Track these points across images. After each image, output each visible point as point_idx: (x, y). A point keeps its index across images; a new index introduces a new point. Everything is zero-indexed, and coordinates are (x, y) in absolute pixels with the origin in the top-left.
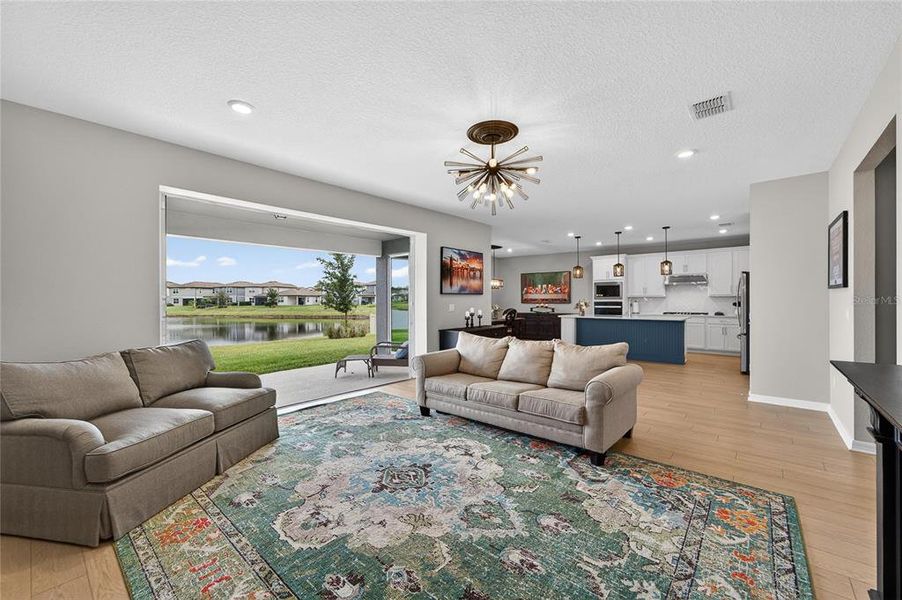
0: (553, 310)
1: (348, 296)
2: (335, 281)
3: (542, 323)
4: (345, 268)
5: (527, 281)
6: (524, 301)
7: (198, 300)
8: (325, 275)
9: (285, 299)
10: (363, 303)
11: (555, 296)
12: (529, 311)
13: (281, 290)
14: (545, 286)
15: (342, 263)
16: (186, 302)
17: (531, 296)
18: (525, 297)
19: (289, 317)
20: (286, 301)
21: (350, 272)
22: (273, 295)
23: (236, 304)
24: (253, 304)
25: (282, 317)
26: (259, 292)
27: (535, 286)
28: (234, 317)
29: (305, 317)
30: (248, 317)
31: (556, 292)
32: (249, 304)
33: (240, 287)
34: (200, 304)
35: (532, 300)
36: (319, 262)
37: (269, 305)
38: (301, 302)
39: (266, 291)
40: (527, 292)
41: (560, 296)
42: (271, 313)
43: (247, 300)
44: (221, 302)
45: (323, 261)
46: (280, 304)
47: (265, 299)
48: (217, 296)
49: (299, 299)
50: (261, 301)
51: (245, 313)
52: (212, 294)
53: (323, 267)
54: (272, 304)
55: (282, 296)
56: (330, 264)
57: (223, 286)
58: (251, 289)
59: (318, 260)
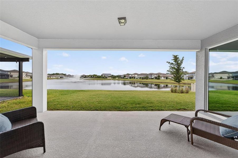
1: (180, 76)
2: (174, 70)
4: (179, 65)
7: (142, 77)
8: (170, 68)
10: (188, 79)
13: (161, 75)
15: (178, 63)
16: (140, 78)
19: (163, 83)
20: (163, 78)
21: (181, 66)
22: (159, 76)
23: (150, 79)
24: (154, 79)
25: (161, 83)
28: (149, 82)
29: (168, 83)
30: (152, 82)
32: (153, 79)
33: (151, 74)
34: (143, 78)
36: (168, 63)
37: (158, 79)
39: (157, 75)
42: (158, 81)
43: (153, 78)
44: (147, 78)
45: (169, 63)
46: (161, 79)
47: (157, 77)
48: (146, 77)
49: (166, 78)
50: (156, 78)
51: (152, 81)
52: (145, 76)
53: (169, 65)
54: (159, 79)
55: (162, 77)
56: (172, 63)
57: (147, 74)
58: (154, 75)
59: (167, 62)
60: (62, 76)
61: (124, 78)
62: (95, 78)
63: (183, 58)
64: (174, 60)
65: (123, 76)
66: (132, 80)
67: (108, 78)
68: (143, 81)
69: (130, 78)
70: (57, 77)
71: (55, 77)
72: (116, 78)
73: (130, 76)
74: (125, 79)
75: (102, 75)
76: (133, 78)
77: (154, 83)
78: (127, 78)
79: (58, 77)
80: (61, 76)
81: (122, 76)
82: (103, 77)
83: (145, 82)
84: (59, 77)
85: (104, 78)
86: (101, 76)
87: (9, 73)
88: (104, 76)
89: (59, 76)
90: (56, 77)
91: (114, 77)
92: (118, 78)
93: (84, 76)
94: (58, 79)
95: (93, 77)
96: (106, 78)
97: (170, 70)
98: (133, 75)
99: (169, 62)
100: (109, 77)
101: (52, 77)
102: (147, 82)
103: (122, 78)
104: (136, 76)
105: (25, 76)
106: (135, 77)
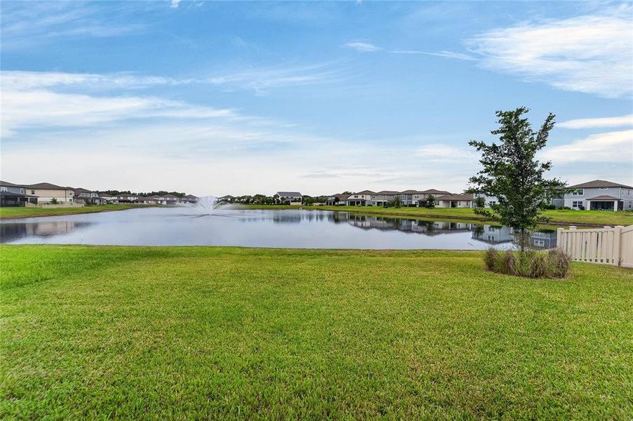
7: (385, 203)
9: (441, 203)
13: (437, 196)
16: (378, 203)
19: (443, 217)
20: (441, 204)
21: (534, 159)
22: (431, 200)
23: (406, 206)
24: (417, 206)
25: (438, 217)
26: (421, 197)
28: (404, 215)
29: (456, 218)
30: (413, 215)
32: (415, 206)
33: (410, 194)
34: (386, 205)
36: (474, 148)
37: (428, 207)
38: (454, 205)
39: (427, 197)
42: (429, 213)
43: (414, 203)
44: (397, 204)
45: (482, 145)
46: (436, 206)
47: (426, 202)
48: (395, 200)
49: (452, 203)
50: (422, 204)
51: (412, 212)
52: (392, 198)
53: (479, 155)
54: (431, 206)
55: (439, 201)
56: (494, 148)
57: (399, 194)
58: (416, 195)
59: (471, 144)
60: (171, 199)
61: (334, 204)
62: (258, 203)
63: (548, 121)
64: (503, 135)
65: (333, 198)
66: (355, 208)
67: (291, 204)
68: (387, 214)
69: (352, 203)
70: (159, 202)
71: (153, 203)
72: (315, 204)
73: (352, 197)
74: (338, 205)
75: (276, 196)
76: (358, 203)
77: (418, 219)
78: (343, 205)
79: (161, 201)
80: (168, 199)
81: (330, 199)
82: (278, 201)
83: (391, 214)
84: (165, 203)
85: (282, 204)
86: (273, 199)
87: (29, 193)
88: (282, 199)
89: (163, 199)
90: (157, 201)
91: (308, 201)
92: (319, 204)
93: (229, 199)
94: (160, 206)
95: (252, 202)
96: (288, 203)
97: (485, 175)
98: (360, 197)
99: (479, 141)
100: (295, 201)
101: (145, 202)
102: (397, 214)
103: (330, 204)
104: (368, 198)
105: (71, 200)
106: (363, 203)
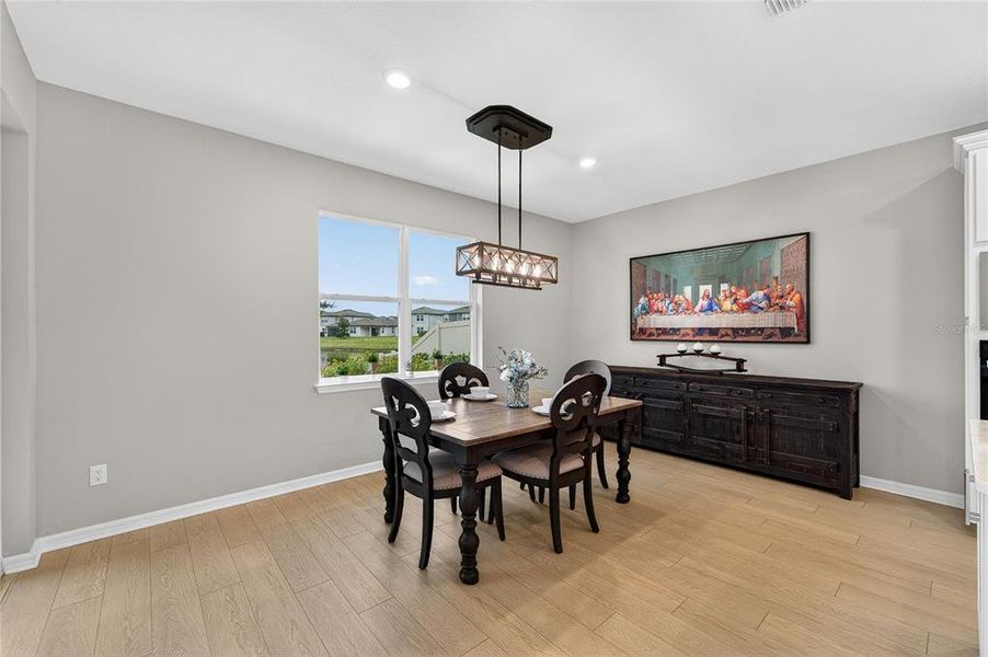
0: (740, 362)
3: (703, 408)
5: (647, 275)
6: (638, 334)
11: (745, 320)
12: (653, 364)
14: (705, 289)
17: (656, 321)
18: (640, 323)
27: (671, 289)
31: (747, 307)
35: (664, 331)
38: (375, 332)
40: (648, 310)
41: (766, 320)
